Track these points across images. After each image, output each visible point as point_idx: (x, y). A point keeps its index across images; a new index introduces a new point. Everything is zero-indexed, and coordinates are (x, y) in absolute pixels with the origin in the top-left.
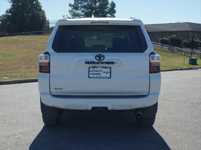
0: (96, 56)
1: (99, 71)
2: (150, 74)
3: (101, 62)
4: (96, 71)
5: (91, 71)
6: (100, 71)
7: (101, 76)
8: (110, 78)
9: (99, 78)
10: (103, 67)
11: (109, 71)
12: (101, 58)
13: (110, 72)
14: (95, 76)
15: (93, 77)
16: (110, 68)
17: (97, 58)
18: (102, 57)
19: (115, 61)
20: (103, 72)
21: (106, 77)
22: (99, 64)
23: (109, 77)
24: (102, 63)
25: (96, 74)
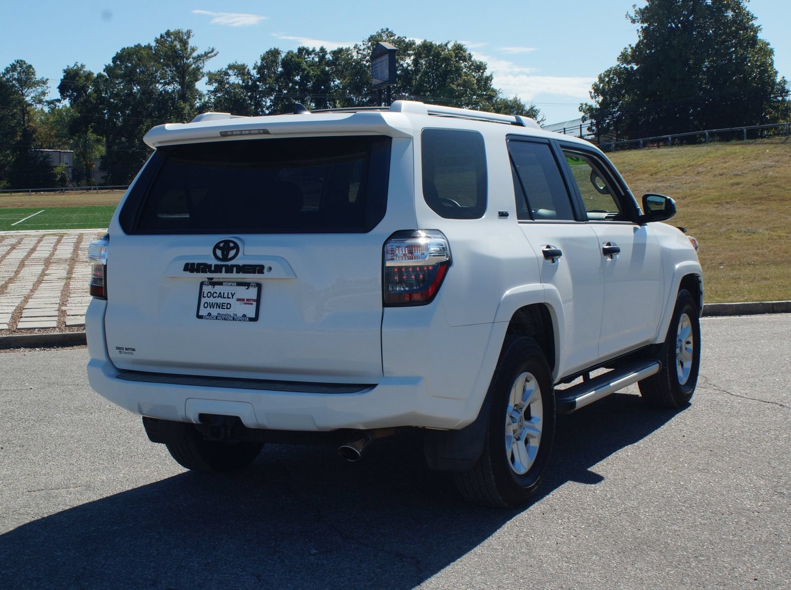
0: (217, 246)
1: (226, 296)
2: (386, 309)
3: (226, 266)
4: (220, 296)
5: (205, 295)
6: (230, 296)
7: (230, 312)
8: (255, 319)
9: (225, 318)
10: (240, 284)
11: (255, 298)
12: (228, 254)
13: (258, 301)
14: (215, 312)
15: (209, 314)
16: (259, 286)
17: (219, 253)
18: (232, 248)
19: (267, 265)
20: (238, 300)
21: (244, 316)
22: (221, 272)
23: (253, 316)
24: (229, 270)
25: (219, 306)
